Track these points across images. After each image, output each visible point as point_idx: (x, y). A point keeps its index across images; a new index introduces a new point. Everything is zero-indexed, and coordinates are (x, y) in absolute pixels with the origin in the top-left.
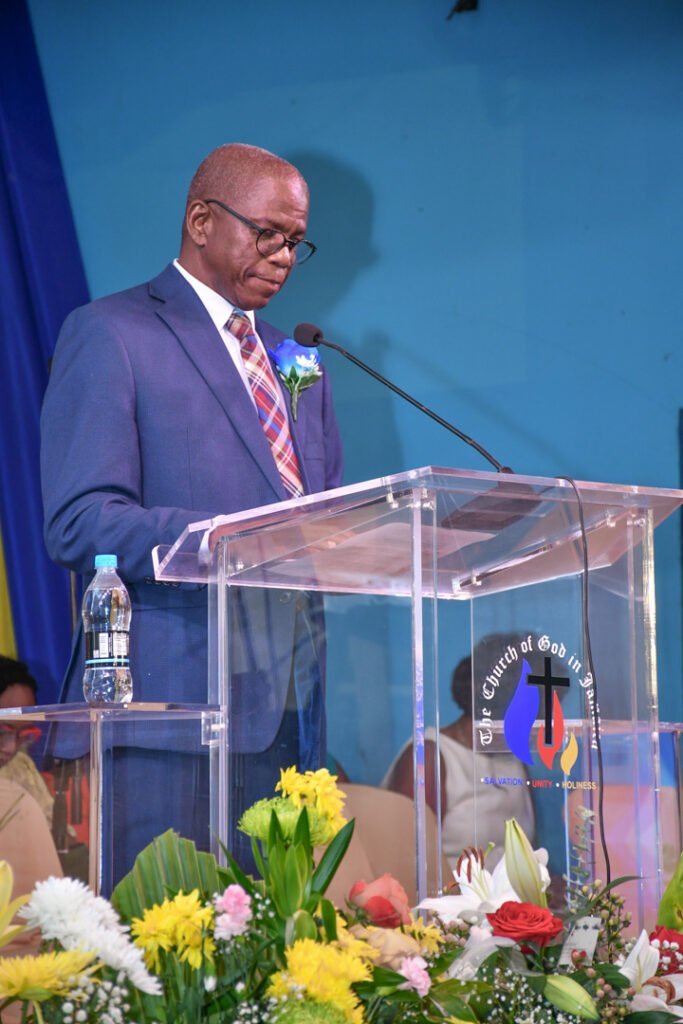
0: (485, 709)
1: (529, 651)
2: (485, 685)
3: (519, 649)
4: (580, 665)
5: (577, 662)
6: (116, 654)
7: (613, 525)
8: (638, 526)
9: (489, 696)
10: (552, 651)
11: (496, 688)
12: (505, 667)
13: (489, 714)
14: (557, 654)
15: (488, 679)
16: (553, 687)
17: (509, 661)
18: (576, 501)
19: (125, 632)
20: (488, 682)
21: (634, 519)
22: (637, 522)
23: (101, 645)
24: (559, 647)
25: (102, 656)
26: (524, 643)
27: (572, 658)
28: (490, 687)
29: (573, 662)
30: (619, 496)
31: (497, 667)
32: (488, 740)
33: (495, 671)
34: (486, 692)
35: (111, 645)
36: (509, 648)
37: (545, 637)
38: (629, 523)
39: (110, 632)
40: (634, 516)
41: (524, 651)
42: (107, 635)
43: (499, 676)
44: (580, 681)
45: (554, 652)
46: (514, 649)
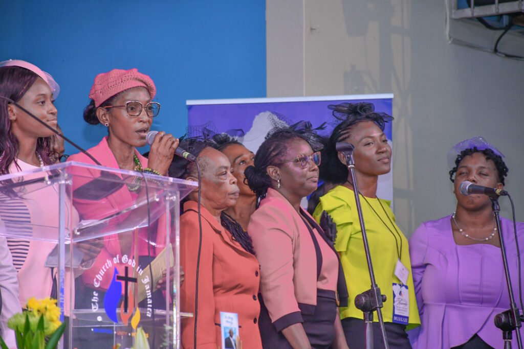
0: (95, 292)
1: (117, 263)
3: (112, 262)
4: (142, 272)
5: (141, 270)
7: (157, 200)
8: (172, 200)
9: (97, 285)
11: (101, 281)
12: (105, 270)
13: (97, 295)
14: (131, 265)
15: (97, 276)
16: (129, 282)
17: (107, 268)
20: (97, 278)
21: (170, 196)
22: (172, 198)
24: (132, 261)
26: (115, 259)
27: (139, 268)
28: (97, 281)
29: (139, 270)
30: (163, 183)
31: (101, 270)
32: (95, 308)
33: (100, 273)
34: (95, 283)
36: (107, 261)
37: (126, 256)
38: (167, 198)
40: (170, 194)
41: (115, 263)
43: (102, 275)
44: (142, 280)
45: (129, 264)
46: (110, 261)
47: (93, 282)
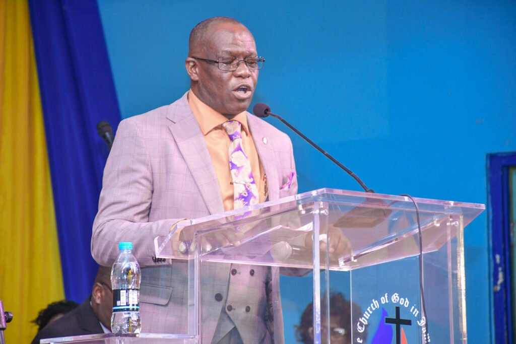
0: (359, 339)
1: (386, 303)
2: (359, 323)
3: (380, 302)
4: (418, 312)
5: (416, 310)
6: (131, 303)
7: (438, 225)
8: (454, 226)
9: (361, 330)
10: (400, 303)
11: (366, 326)
12: (371, 312)
13: (361, 342)
15: (360, 319)
16: (401, 325)
17: (374, 309)
18: (415, 210)
19: (137, 290)
20: (360, 322)
21: (451, 222)
22: (454, 223)
23: (121, 297)
24: (405, 300)
25: (121, 305)
26: (383, 298)
27: (413, 307)
28: (361, 325)
29: (414, 310)
30: (442, 208)
31: (366, 312)
33: (365, 315)
34: (359, 328)
35: (128, 297)
36: (373, 300)
37: (396, 294)
38: (448, 224)
39: (128, 290)
40: (451, 219)
41: (383, 303)
42: (125, 291)
43: (368, 318)
44: (418, 322)
45: (402, 304)
46: (376, 301)
47: (357, 327)
